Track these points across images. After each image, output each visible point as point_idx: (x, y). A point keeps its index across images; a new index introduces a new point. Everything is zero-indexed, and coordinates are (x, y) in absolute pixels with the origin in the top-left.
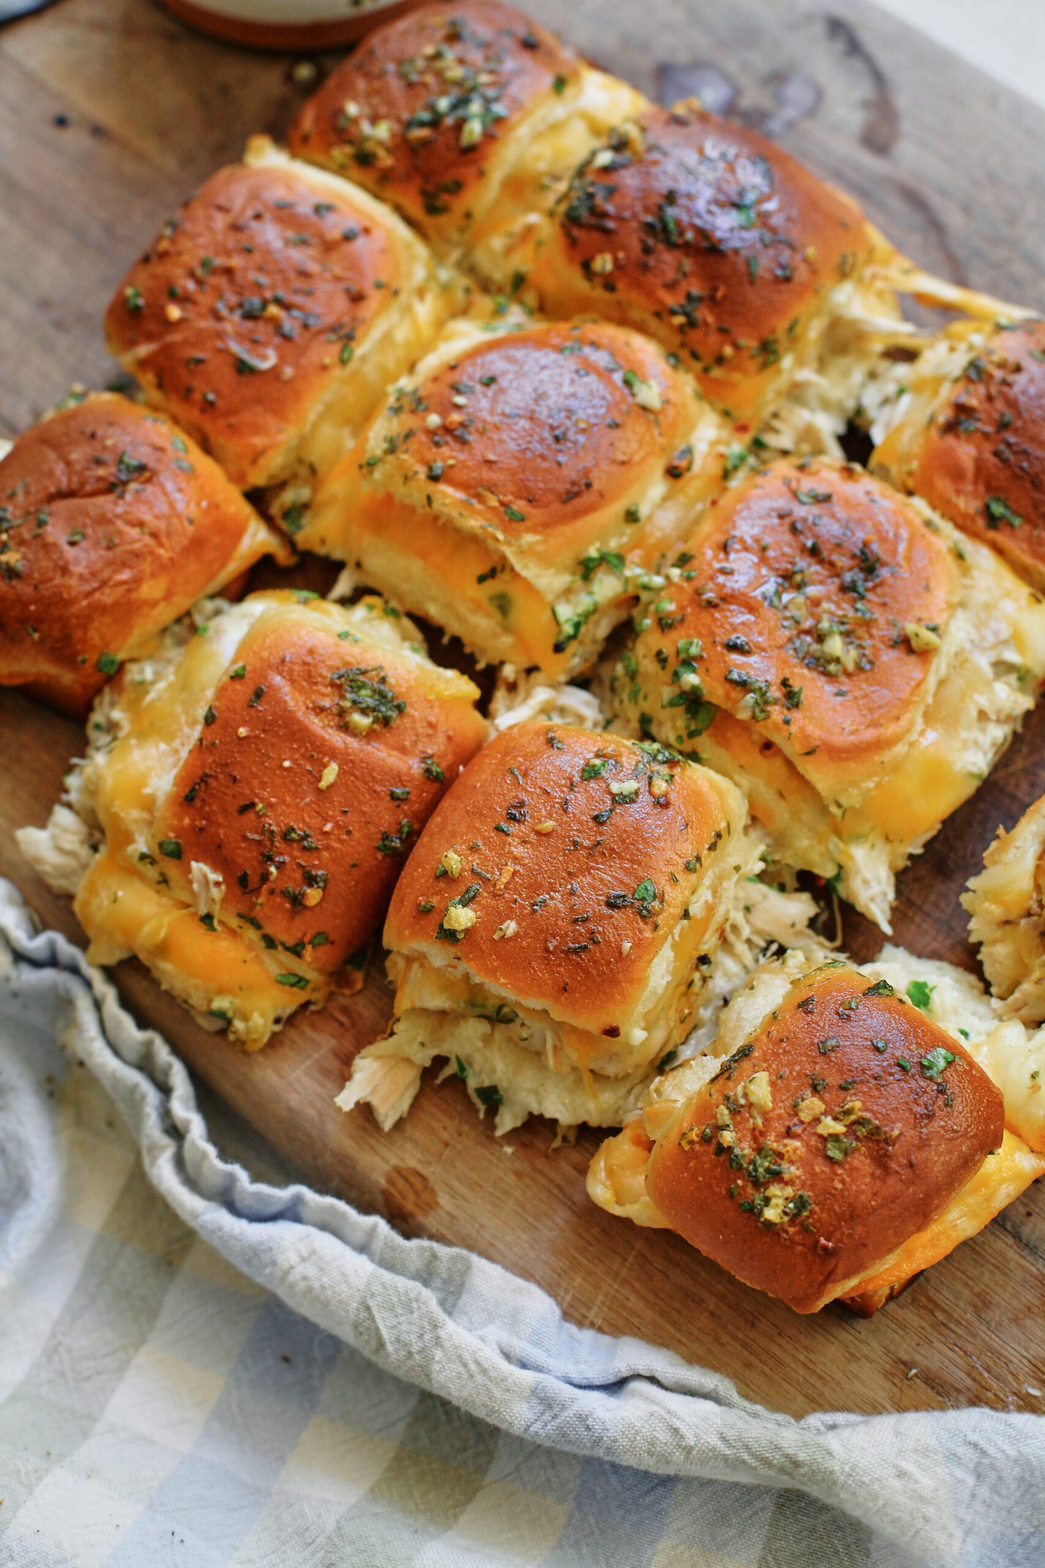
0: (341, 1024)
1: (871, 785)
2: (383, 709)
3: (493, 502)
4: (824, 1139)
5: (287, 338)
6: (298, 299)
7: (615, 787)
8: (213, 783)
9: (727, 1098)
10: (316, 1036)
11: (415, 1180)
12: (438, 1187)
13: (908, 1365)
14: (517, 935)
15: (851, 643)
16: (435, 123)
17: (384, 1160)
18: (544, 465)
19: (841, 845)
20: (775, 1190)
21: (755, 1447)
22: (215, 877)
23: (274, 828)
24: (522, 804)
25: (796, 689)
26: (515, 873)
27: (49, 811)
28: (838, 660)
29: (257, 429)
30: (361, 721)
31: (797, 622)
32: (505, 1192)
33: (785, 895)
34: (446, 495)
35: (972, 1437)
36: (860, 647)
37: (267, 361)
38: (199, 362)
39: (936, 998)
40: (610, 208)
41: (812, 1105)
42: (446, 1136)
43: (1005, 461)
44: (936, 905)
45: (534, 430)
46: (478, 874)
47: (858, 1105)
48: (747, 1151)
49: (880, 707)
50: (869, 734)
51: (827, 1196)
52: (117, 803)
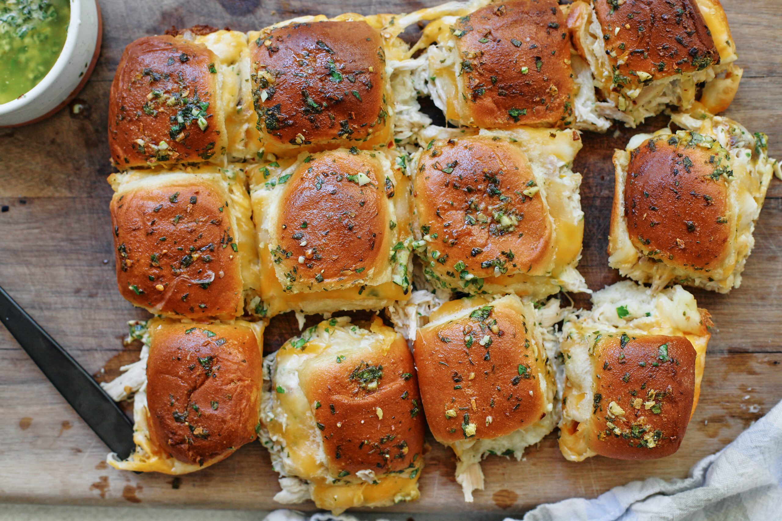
0: (435, 464)
1: (555, 257)
2: (376, 375)
3: (350, 273)
4: (651, 409)
5: (210, 262)
6: (199, 243)
7: (482, 343)
8: (343, 448)
9: (607, 419)
10: (430, 475)
11: (504, 494)
12: (513, 489)
13: (703, 422)
14: (493, 420)
15: (510, 214)
16: (183, 128)
17: (488, 495)
18: (356, 243)
19: (557, 280)
20: (646, 437)
21: (693, 505)
22: (367, 472)
23: (376, 444)
24: (456, 374)
25: (509, 252)
26: (476, 400)
27: (279, 484)
28: (511, 226)
29: (228, 301)
30: (373, 385)
31: (486, 223)
32: (535, 473)
33: (546, 306)
34: (331, 284)
35: (753, 445)
36: (513, 212)
37: (210, 276)
38: (186, 297)
39: (629, 309)
40: (284, 116)
41: (637, 402)
42: (501, 472)
43: (505, 95)
44: (592, 260)
45: (339, 233)
46: (463, 410)
47: (652, 391)
48: (628, 431)
49: (538, 229)
50: (542, 241)
51: (663, 426)
52: (311, 474)
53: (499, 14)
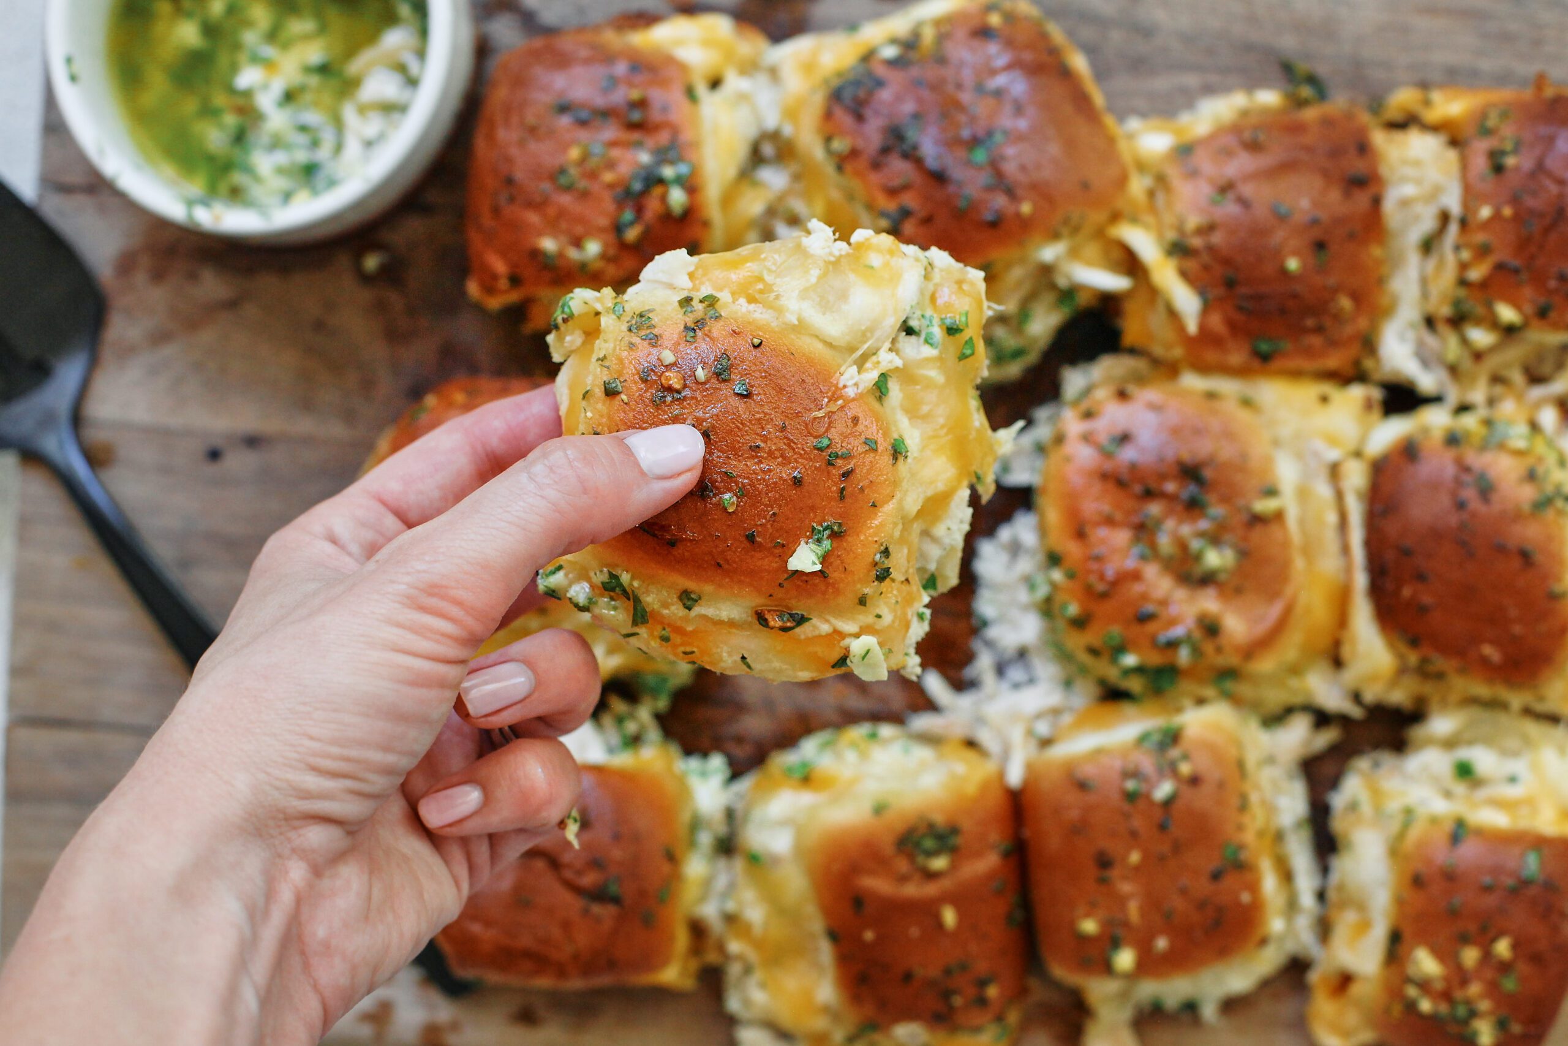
2: (946, 843)
7: (1159, 797)
9: (1408, 980)
14: (1169, 945)
15: (1222, 545)
20: (1478, 1024)
23: (937, 976)
24: (1103, 852)
25: (1210, 620)
28: (1222, 570)
30: (939, 863)
36: (1229, 543)
39: (1477, 767)
46: (1112, 923)
48: (1446, 1009)
50: (1278, 605)
53: (1253, 146)
